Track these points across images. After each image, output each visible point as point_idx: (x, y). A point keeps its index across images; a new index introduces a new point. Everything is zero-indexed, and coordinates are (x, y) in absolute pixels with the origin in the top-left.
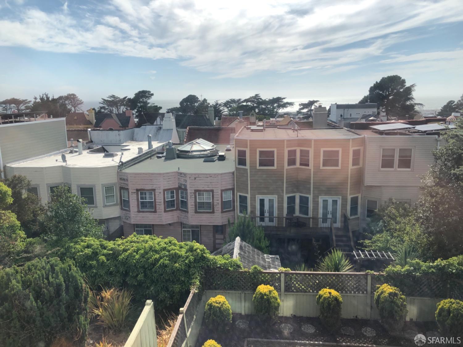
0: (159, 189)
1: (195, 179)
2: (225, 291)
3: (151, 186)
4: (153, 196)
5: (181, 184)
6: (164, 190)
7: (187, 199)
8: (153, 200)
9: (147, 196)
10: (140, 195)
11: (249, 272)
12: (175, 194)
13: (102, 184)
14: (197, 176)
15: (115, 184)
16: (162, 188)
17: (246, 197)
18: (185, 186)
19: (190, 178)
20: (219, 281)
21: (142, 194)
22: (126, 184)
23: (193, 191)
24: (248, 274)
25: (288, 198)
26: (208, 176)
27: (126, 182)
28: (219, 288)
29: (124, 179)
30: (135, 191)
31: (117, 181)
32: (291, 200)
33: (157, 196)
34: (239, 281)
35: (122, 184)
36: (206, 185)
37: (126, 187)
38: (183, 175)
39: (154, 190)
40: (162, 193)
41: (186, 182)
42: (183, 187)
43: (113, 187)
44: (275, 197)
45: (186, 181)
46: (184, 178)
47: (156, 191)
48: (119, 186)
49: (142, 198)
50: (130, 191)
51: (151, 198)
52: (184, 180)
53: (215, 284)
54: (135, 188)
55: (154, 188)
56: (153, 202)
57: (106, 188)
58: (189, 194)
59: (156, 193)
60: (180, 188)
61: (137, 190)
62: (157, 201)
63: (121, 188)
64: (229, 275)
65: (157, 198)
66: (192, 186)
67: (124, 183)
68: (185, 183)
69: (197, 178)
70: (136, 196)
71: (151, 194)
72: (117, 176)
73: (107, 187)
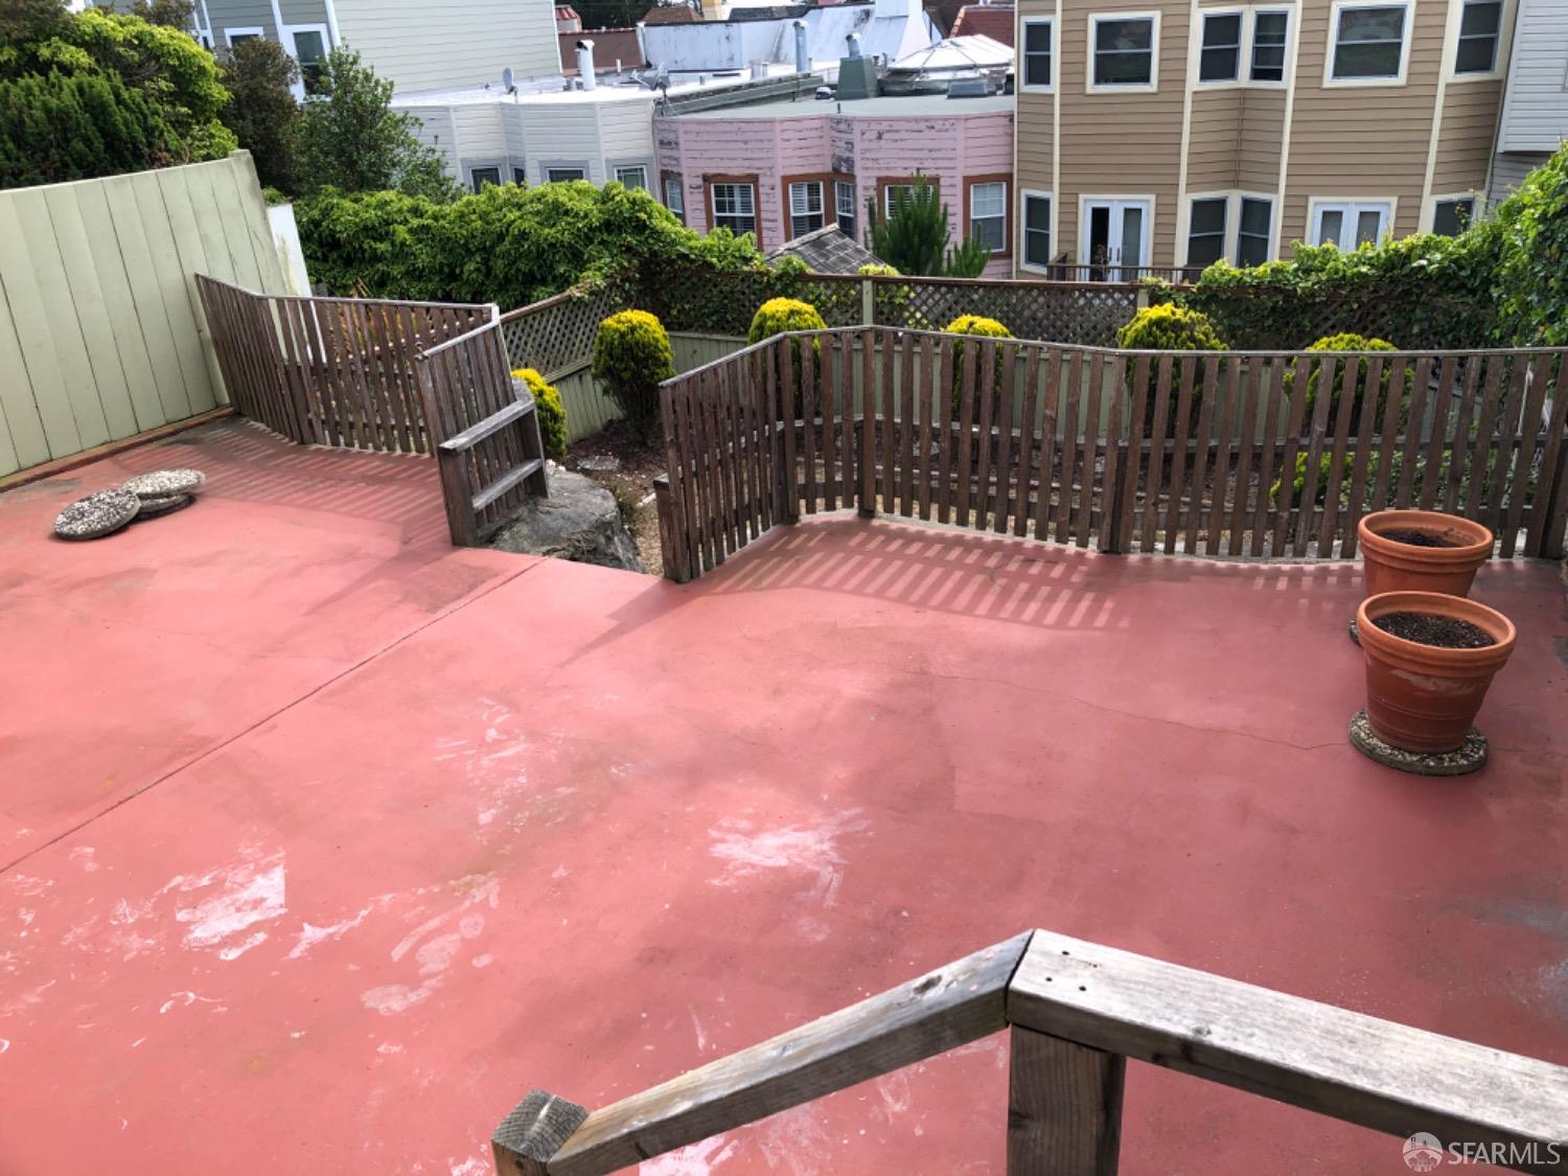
0: (769, 173)
1: (880, 137)
2: (708, 336)
3: (747, 163)
4: (753, 199)
5: (840, 159)
6: (786, 180)
7: (855, 212)
8: (753, 215)
9: (737, 199)
10: (716, 196)
11: (768, 273)
12: (822, 197)
13: (607, 160)
14: (885, 126)
15: (646, 161)
16: (781, 172)
17: (1046, 203)
18: (849, 162)
19: (863, 134)
20: (688, 302)
21: (719, 192)
22: (675, 159)
23: (873, 183)
24: (765, 279)
25: (1196, 205)
26: (922, 126)
27: (674, 153)
28: (691, 326)
29: (670, 143)
30: (700, 182)
31: (652, 151)
32: (1208, 215)
33: (763, 198)
34: (744, 306)
35: (666, 161)
36: (916, 159)
37: (675, 170)
38: (843, 126)
39: (754, 178)
40: (779, 191)
41: (851, 151)
42: (844, 170)
43: (641, 169)
44: (1147, 203)
45: (852, 144)
46: (849, 136)
47: (762, 180)
48: (661, 168)
49: (721, 207)
50: (687, 181)
51: (746, 207)
52: (847, 143)
53: (679, 311)
54: (700, 172)
55: (756, 172)
56: (752, 218)
57: (619, 171)
58: (860, 192)
59: (761, 190)
60: (836, 170)
61: (706, 178)
62: (764, 215)
63: (666, 176)
64: (715, 286)
65: (763, 206)
66: (869, 164)
67: (670, 157)
68: (851, 155)
69: (885, 136)
70: (701, 197)
71: (745, 191)
72: (653, 133)
73: (625, 171)
